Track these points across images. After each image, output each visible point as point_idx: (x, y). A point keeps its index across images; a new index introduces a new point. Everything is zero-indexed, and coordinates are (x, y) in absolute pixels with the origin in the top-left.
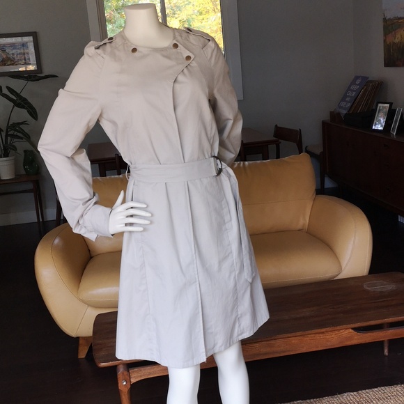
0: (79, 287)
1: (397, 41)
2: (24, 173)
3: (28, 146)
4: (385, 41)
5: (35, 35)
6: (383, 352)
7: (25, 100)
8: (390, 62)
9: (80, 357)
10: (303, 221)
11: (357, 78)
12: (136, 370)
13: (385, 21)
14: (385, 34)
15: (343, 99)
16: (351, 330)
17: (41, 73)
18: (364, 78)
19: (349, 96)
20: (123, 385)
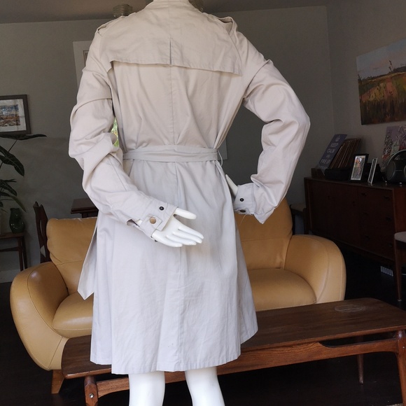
0: (53, 318)
1: (371, 99)
2: (10, 231)
3: (15, 205)
4: (361, 101)
5: (25, 98)
6: (359, 379)
7: (12, 156)
8: (366, 120)
9: (53, 393)
10: (280, 259)
11: (336, 136)
12: (103, 383)
13: (360, 81)
14: (361, 95)
15: (324, 157)
16: (319, 344)
17: (30, 133)
18: (343, 136)
19: (329, 153)
20: (91, 398)
